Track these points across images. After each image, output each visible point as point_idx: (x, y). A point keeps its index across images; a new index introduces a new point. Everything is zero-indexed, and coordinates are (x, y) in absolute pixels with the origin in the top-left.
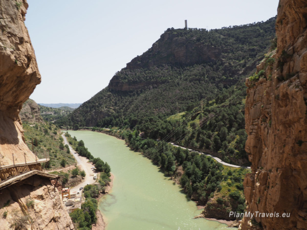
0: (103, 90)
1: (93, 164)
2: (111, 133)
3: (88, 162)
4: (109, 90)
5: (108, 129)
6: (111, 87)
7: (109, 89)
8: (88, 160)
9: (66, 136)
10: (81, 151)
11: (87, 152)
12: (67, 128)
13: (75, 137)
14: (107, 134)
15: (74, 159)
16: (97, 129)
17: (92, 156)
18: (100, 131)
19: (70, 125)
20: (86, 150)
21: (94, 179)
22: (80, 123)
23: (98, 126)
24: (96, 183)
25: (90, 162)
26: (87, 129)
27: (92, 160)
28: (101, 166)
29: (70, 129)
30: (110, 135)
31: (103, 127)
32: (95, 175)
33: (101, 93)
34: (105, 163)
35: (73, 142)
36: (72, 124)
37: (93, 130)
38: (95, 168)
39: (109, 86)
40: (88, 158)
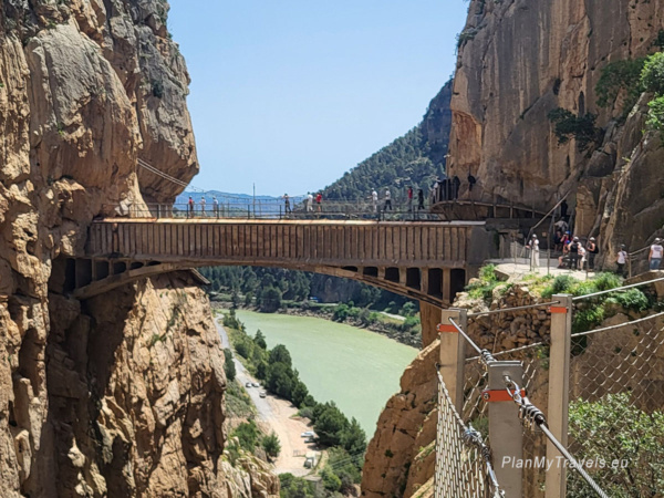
0: (398, 143)
1: (309, 425)
2: (408, 334)
3: (293, 417)
4: (422, 145)
5: (399, 319)
6: (431, 133)
7: (425, 139)
8: (295, 411)
9: (226, 324)
10: (275, 378)
11: (295, 382)
12: (234, 300)
13: (259, 335)
14: (391, 336)
15: (247, 401)
16: (355, 316)
17: (311, 399)
18: (365, 324)
19: (245, 290)
20: (291, 375)
21: (307, 466)
22: (286, 284)
23: (359, 300)
24: (311, 478)
25: (303, 416)
26: (315, 310)
27: (310, 410)
28: (335, 430)
29: (247, 304)
30: (402, 340)
31: (379, 306)
32: (312, 453)
33: (385, 156)
34: (350, 421)
35: (251, 348)
36: (255, 283)
37: (339, 317)
38: (316, 436)
39: (423, 124)
40: (296, 404)
